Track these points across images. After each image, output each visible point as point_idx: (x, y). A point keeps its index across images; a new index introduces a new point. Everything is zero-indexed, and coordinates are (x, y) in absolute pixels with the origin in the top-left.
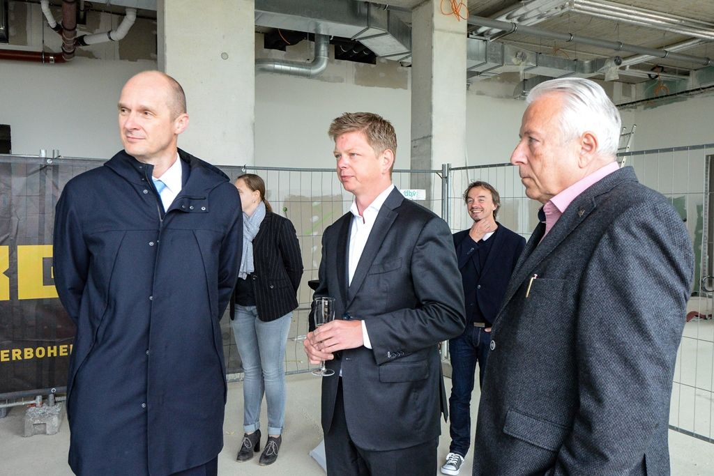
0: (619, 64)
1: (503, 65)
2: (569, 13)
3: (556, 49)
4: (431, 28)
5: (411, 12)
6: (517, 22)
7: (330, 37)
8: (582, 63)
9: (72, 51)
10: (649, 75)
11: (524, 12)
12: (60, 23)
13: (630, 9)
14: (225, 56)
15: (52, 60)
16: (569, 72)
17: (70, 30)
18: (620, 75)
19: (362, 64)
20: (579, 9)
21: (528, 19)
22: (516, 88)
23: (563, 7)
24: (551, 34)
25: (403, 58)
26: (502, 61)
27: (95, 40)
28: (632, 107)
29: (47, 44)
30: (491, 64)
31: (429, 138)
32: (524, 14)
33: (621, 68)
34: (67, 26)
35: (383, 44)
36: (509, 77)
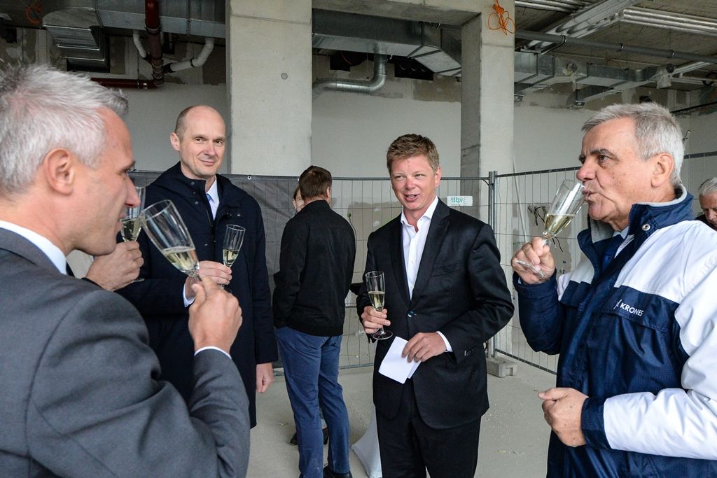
0: (670, 71)
1: (553, 77)
2: (619, 23)
3: (608, 60)
4: (479, 43)
5: (461, 29)
6: (566, 35)
7: (389, 56)
8: (633, 72)
9: (161, 77)
10: (704, 82)
11: (573, 24)
12: (149, 53)
13: (682, 17)
14: (284, 76)
15: (145, 86)
16: (621, 81)
17: (157, 59)
18: (672, 83)
19: (420, 81)
20: (629, 19)
21: (577, 31)
22: (569, 98)
23: (612, 18)
24: (601, 45)
25: (457, 74)
26: (553, 72)
27: (180, 67)
28: (686, 114)
29: (141, 72)
30: (542, 76)
31: (477, 147)
32: (573, 27)
33: (674, 76)
34: (154, 56)
35: (438, 61)
36: (561, 88)
